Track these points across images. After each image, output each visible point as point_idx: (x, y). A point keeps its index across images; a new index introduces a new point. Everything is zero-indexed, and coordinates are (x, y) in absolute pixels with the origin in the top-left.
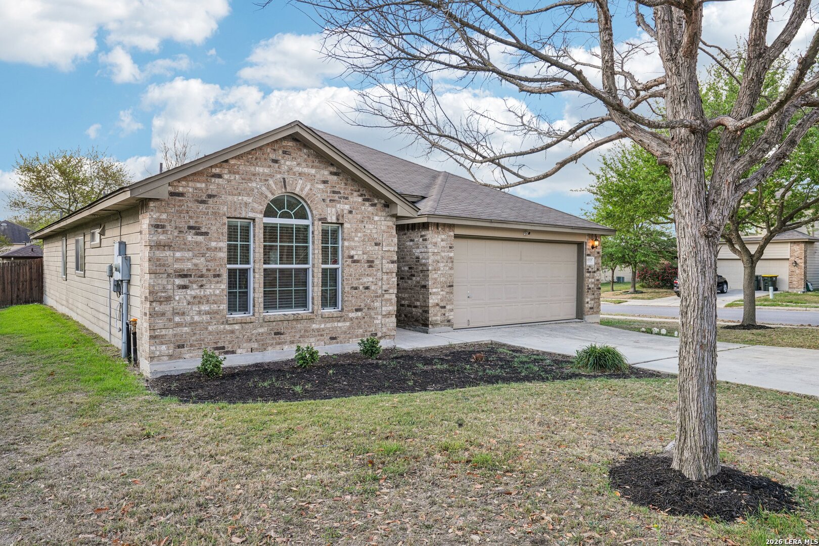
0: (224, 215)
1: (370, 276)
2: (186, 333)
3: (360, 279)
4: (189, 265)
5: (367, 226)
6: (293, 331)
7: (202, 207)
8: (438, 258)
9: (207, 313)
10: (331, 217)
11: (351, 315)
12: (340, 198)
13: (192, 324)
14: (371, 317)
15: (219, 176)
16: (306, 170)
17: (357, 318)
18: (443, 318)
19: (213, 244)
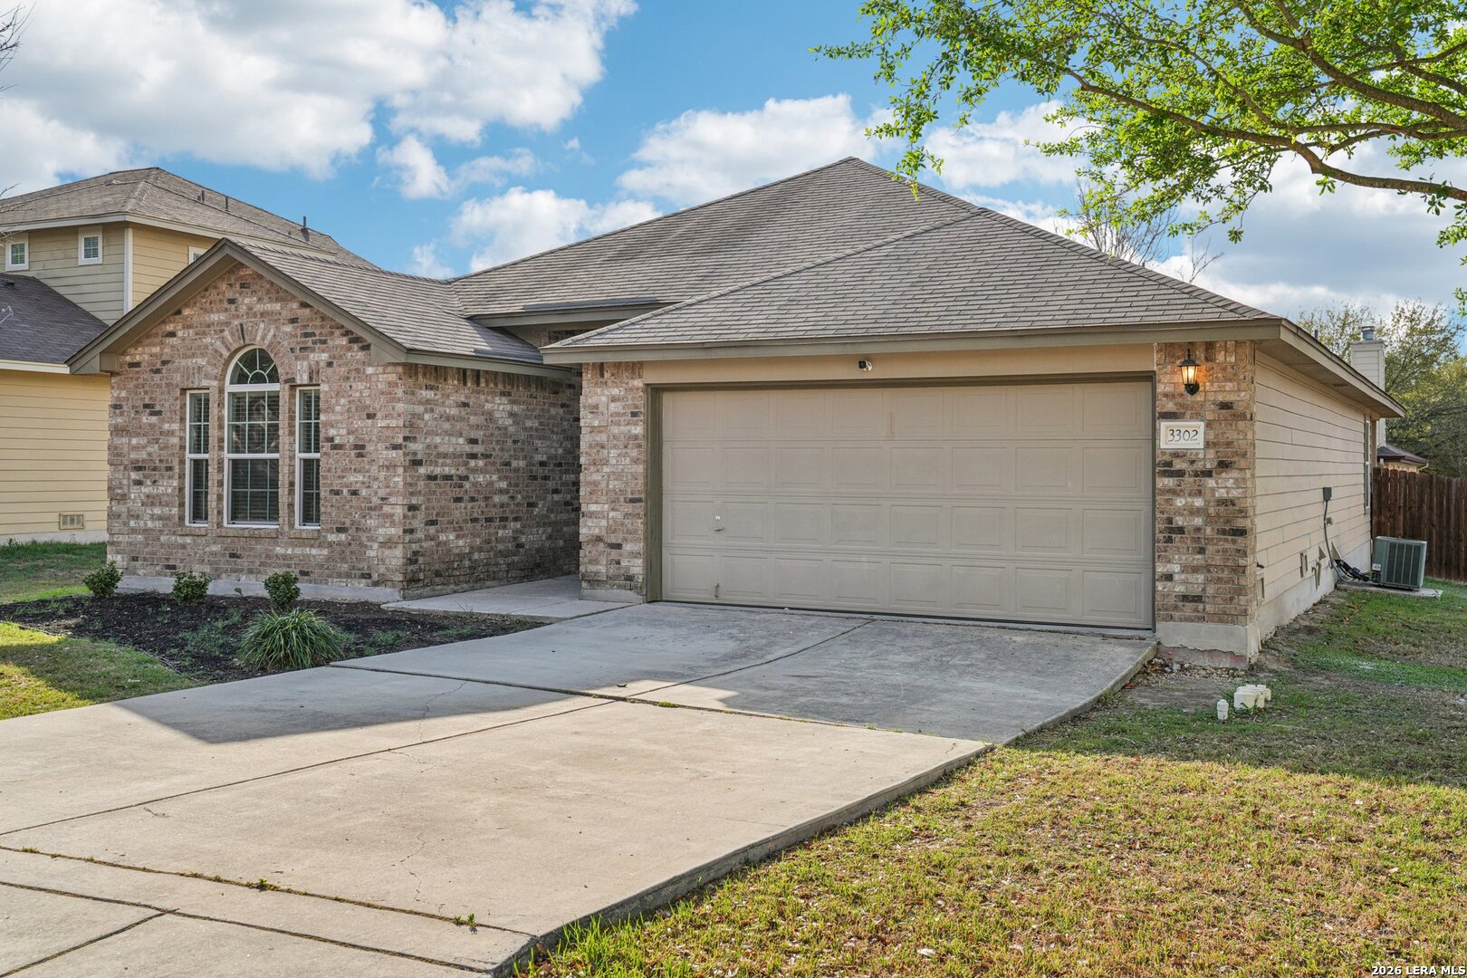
0: (177, 386)
1: (359, 472)
2: (140, 543)
3: (343, 477)
4: (143, 455)
5: (354, 385)
6: (252, 553)
7: (157, 377)
8: (602, 438)
9: (160, 518)
10: (301, 376)
11: (332, 537)
12: (314, 343)
13: (146, 531)
14: (361, 545)
15: (172, 334)
16: (269, 307)
17: (339, 544)
18: (613, 570)
19: (166, 426)
